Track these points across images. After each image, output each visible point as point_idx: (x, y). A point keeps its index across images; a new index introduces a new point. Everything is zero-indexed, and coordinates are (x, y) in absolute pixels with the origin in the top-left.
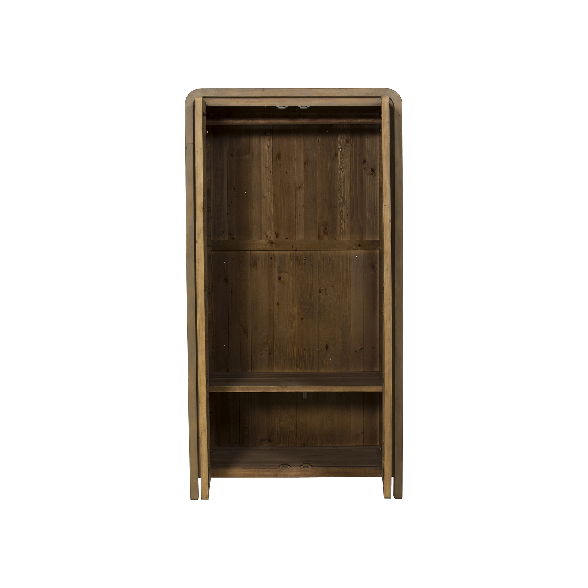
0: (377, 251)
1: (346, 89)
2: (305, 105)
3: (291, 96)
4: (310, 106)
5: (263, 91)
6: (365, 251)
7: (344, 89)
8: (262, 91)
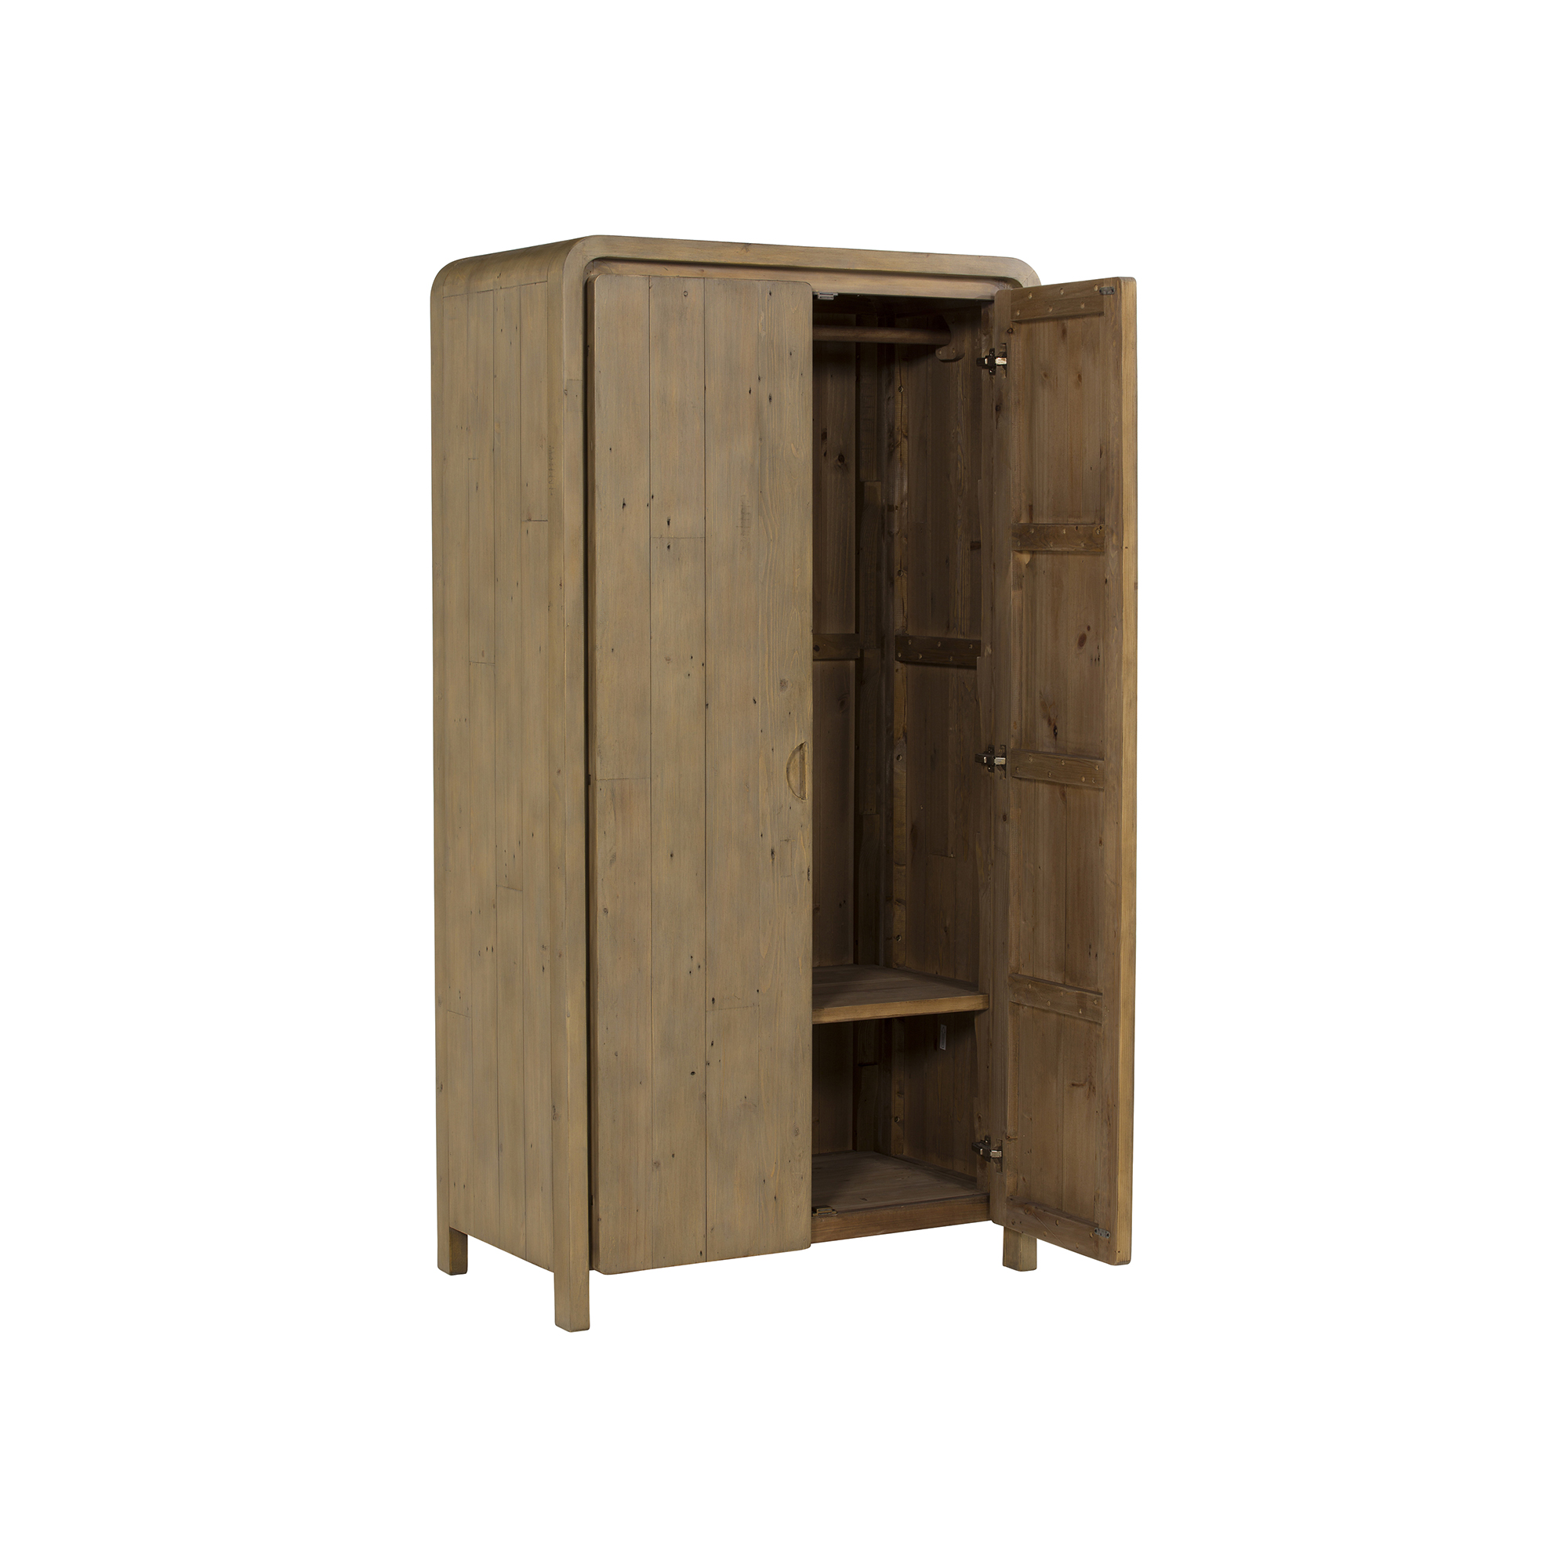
0: (851, 662)
1: (928, 254)
2: (829, 291)
3: (808, 266)
4: (839, 294)
5: (747, 250)
6: (824, 662)
7: (923, 255)
8: (744, 250)
